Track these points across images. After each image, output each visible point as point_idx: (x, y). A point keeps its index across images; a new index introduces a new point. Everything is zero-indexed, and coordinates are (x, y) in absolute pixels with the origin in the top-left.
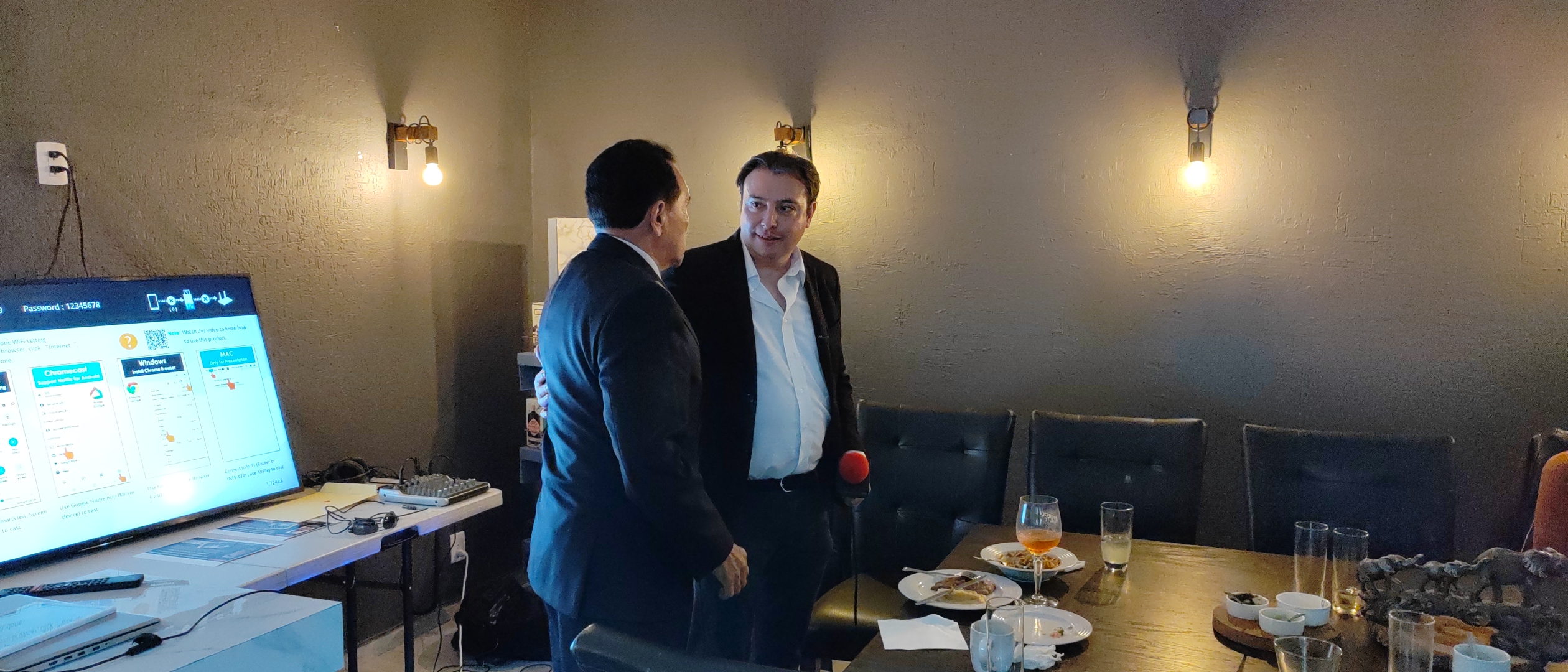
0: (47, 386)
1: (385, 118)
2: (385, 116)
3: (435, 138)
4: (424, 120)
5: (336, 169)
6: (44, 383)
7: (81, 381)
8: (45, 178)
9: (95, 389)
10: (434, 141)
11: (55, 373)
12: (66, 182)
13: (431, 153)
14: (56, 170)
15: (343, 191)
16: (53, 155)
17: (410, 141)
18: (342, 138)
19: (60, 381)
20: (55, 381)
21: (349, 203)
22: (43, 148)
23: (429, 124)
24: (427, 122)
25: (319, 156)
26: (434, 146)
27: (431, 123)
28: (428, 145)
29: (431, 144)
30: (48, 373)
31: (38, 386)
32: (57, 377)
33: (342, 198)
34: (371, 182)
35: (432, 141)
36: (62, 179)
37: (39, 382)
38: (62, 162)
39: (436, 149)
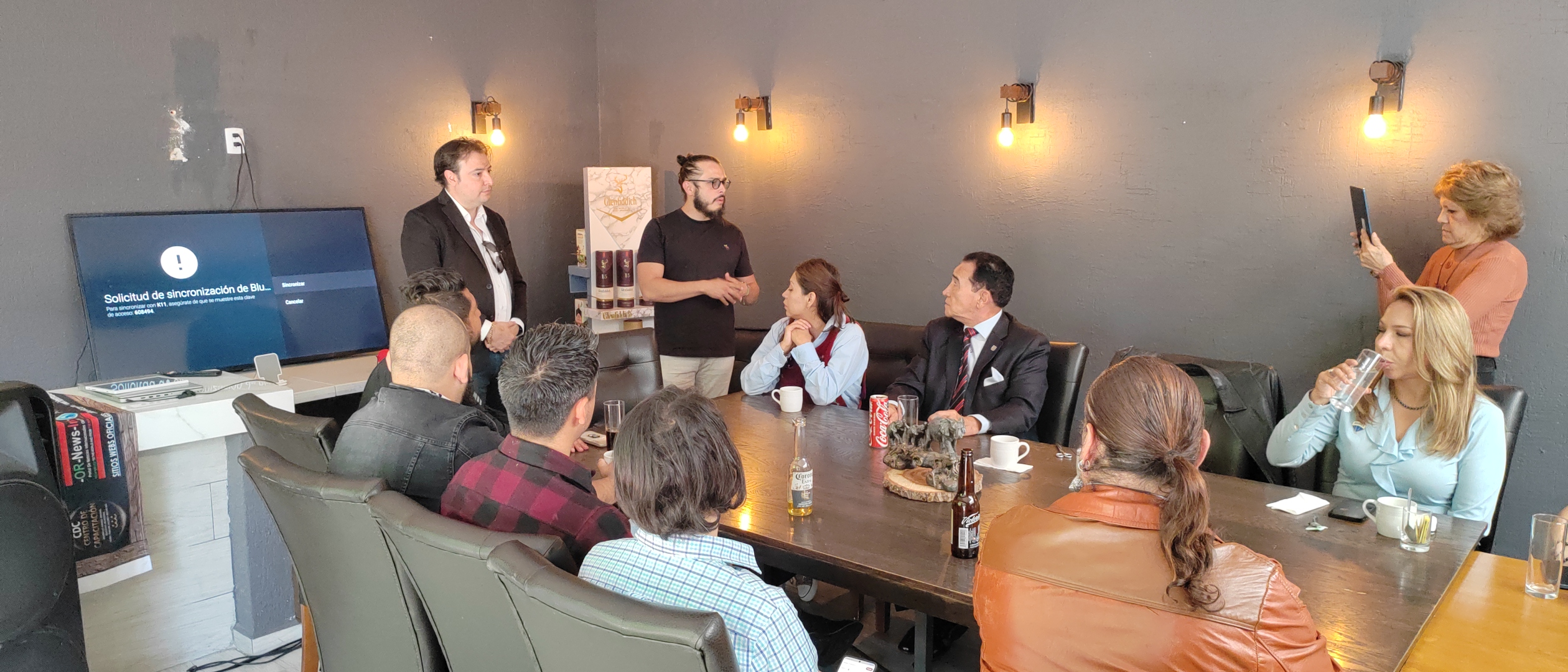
1: (470, 98)
2: (469, 95)
3: (500, 113)
4: (490, 100)
8: (232, 149)
12: (240, 153)
13: (497, 123)
14: (237, 144)
16: (236, 135)
17: (486, 113)
18: (434, 114)
22: (229, 132)
23: (494, 101)
25: (416, 127)
26: (498, 117)
27: (496, 101)
28: (493, 117)
35: (497, 114)
36: (238, 151)
38: (238, 140)
39: (499, 119)
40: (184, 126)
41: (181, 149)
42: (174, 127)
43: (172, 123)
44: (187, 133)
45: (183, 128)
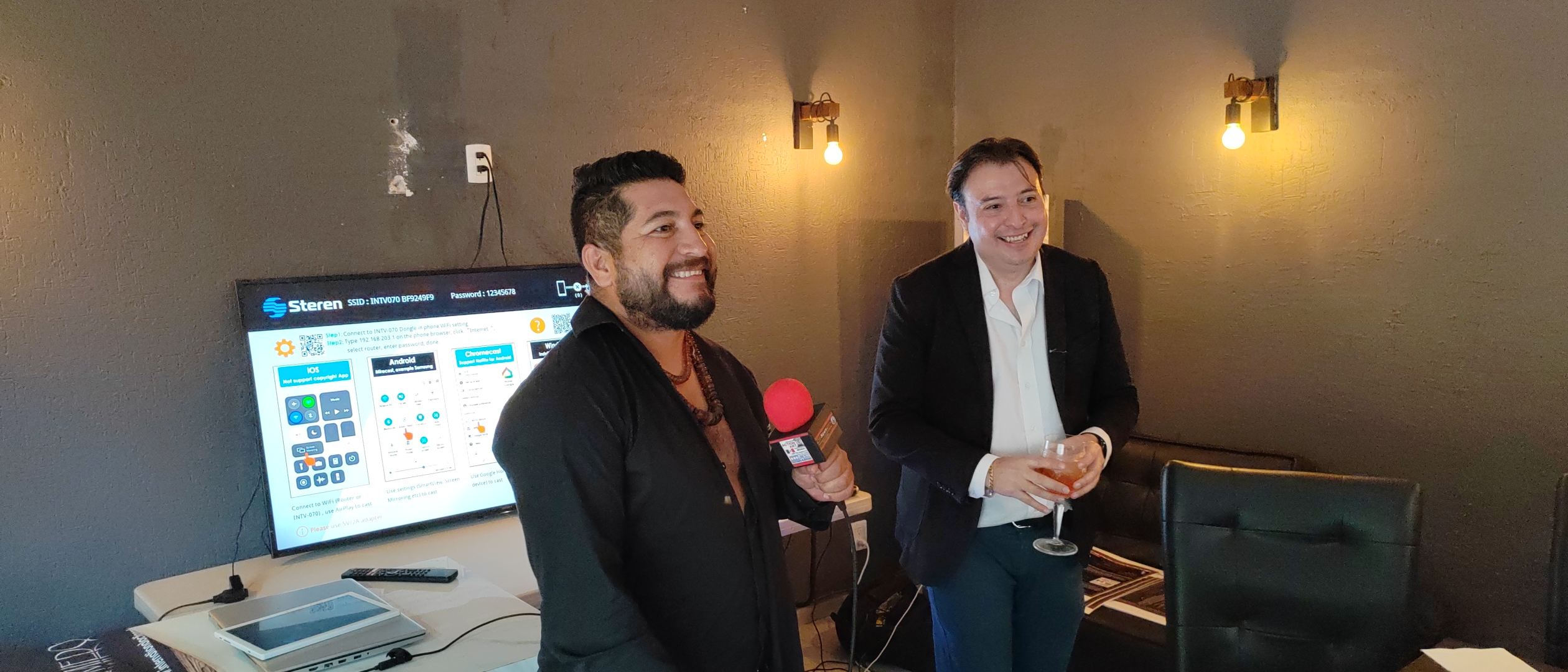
0: (466, 365)
1: (792, 97)
2: (791, 93)
3: (837, 114)
4: (826, 97)
5: (740, 152)
6: (465, 363)
7: (496, 362)
8: (475, 177)
9: (506, 369)
10: (836, 118)
11: (473, 354)
12: (487, 182)
13: (832, 131)
14: (481, 169)
15: (746, 175)
16: (480, 155)
17: (815, 119)
18: (747, 121)
19: (478, 361)
20: (473, 361)
21: (752, 186)
22: (471, 150)
23: (830, 100)
24: (829, 99)
25: (723, 141)
26: (835, 123)
27: (832, 100)
28: (829, 123)
29: (832, 121)
30: (468, 354)
31: (459, 366)
32: (476, 357)
33: (745, 181)
34: (775, 163)
35: (833, 118)
36: (483, 178)
37: (460, 362)
38: (483, 162)
39: (837, 127)
40: (409, 142)
41: (405, 177)
42: (396, 144)
43: (393, 139)
44: (413, 152)
45: (407, 145)
